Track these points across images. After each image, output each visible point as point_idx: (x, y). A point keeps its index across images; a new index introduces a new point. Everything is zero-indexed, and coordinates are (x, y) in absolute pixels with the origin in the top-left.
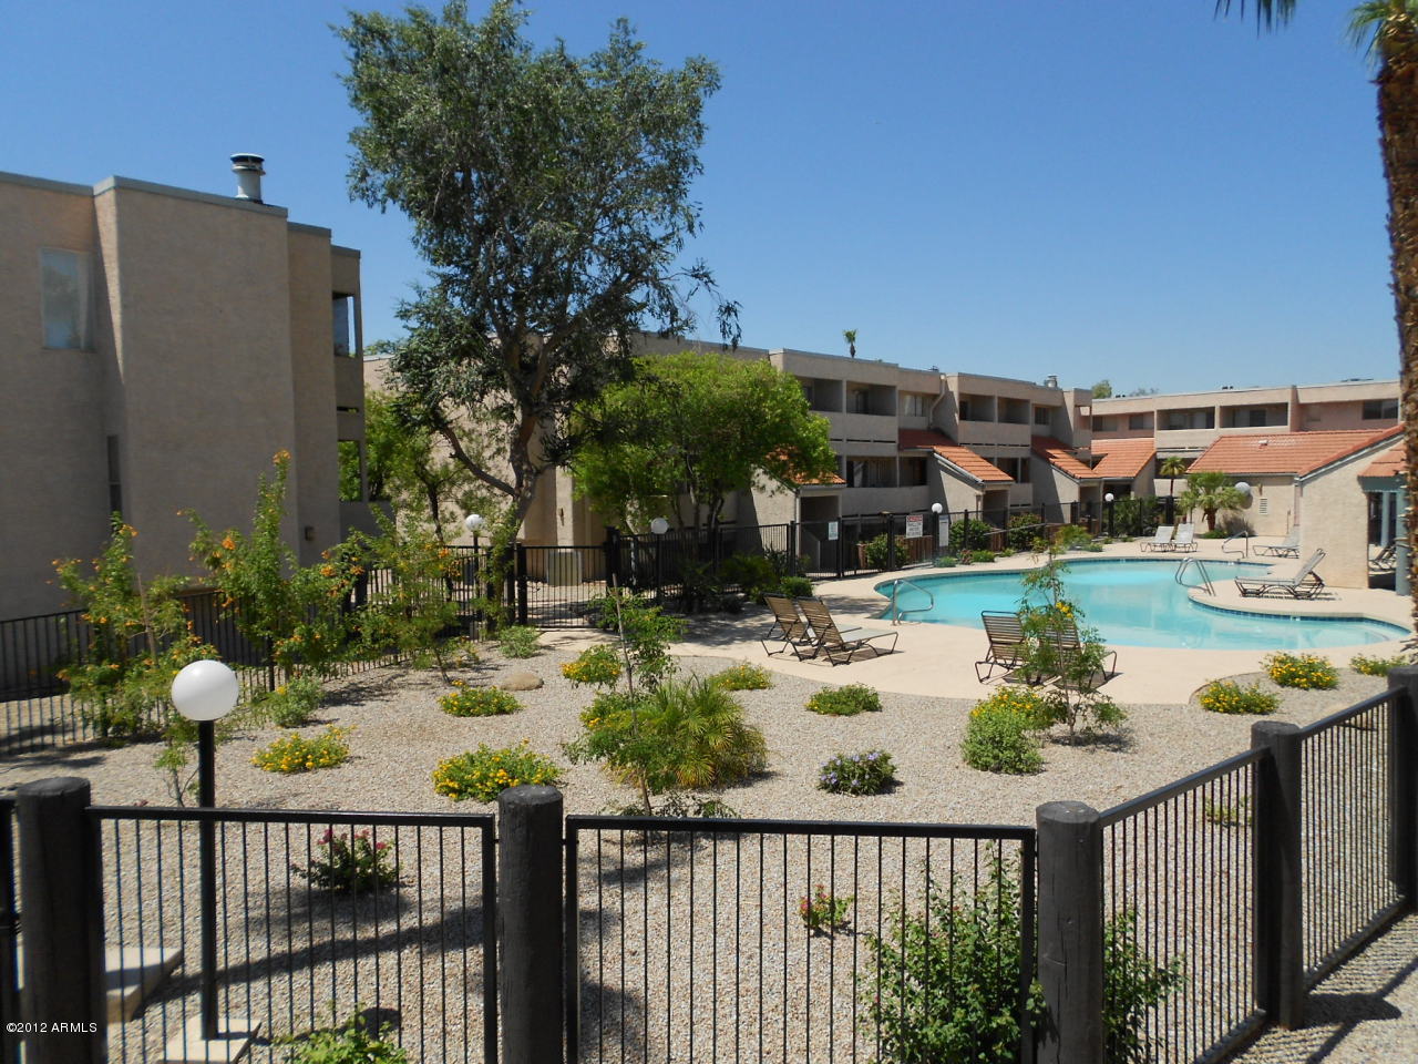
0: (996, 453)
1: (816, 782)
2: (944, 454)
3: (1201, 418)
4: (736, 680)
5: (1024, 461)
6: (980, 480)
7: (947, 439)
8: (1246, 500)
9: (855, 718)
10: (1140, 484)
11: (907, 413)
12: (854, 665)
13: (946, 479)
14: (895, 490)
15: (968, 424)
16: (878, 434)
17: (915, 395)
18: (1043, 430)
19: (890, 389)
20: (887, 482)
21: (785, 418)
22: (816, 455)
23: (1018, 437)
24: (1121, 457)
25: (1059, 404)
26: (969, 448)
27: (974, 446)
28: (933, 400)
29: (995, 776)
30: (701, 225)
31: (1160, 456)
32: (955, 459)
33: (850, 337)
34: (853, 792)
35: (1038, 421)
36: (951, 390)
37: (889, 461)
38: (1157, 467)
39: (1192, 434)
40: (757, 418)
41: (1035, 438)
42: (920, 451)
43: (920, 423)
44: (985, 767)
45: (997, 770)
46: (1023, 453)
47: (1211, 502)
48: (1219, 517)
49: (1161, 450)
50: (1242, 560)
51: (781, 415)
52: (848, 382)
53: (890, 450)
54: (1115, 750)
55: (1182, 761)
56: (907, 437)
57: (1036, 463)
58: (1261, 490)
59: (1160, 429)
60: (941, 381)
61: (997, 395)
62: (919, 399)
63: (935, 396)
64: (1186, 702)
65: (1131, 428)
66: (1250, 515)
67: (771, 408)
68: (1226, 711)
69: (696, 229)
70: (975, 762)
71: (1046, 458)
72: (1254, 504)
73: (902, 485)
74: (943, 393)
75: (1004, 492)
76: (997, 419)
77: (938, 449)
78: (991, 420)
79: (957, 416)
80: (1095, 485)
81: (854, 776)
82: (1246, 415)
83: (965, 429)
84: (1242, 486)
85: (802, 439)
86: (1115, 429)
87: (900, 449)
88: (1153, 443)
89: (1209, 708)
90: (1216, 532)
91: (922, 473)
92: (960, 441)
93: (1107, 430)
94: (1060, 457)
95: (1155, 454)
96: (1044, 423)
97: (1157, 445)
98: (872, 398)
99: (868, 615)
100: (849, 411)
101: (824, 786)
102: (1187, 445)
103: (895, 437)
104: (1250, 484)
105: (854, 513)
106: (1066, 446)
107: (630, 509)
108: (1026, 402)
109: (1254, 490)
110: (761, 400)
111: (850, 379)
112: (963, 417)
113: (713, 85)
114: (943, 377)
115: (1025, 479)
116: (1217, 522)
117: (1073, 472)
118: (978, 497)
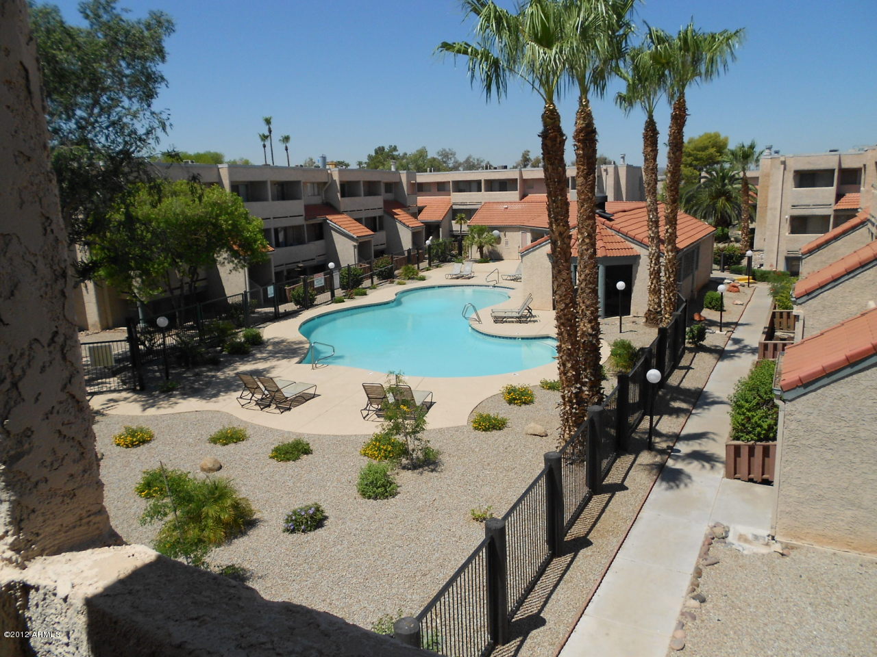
0: (363, 215)
1: (282, 528)
2: (334, 220)
3: (474, 186)
4: (226, 438)
5: (380, 217)
6: (355, 236)
7: (335, 211)
8: (498, 240)
9: (298, 462)
10: (445, 224)
11: (309, 196)
12: (293, 410)
13: (335, 236)
14: (305, 246)
15: (347, 200)
16: (292, 211)
17: (313, 183)
18: (390, 196)
19: (298, 183)
20: (300, 241)
21: (234, 225)
22: (256, 247)
23: (375, 204)
24: (434, 207)
25: (398, 181)
26: (347, 215)
27: (350, 212)
28: (324, 186)
29: (375, 502)
30: (171, 125)
31: (455, 207)
32: (340, 224)
33: (268, 121)
34: (303, 532)
35: (386, 192)
36: (334, 179)
37: (300, 227)
38: (454, 213)
39: (470, 195)
40: (216, 226)
41: (386, 202)
42: (319, 219)
43: (317, 200)
44: (369, 497)
45: (375, 498)
46: (379, 213)
47: (481, 243)
48: (485, 250)
49: (454, 204)
50: (496, 285)
51: (231, 225)
52: (271, 181)
53: (300, 221)
54: (432, 471)
55: (463, 475)
56: (310, 210)
57: (387, 218)
58: (505, 235)
59: (453, 192)
60: (328, 174)
61: (362, 180)
62: (316, 185)
63: (325, 183)
64: (466, 424)
65: (438, 190)
66: (501, 248)
67: (226, 221)
68: (484, 430)
69: (168, 129)
70: (364, 495)
71: (393, 215)
72: (502, 242)
73: (310, 241)
74: (330, 181)
75: (369, 241)
76: (362, 193)
77: (329, 217)
78: (360, 196)
79: (339, 195)
80: (420, 230)
81: (302, 524)
82: (497, 186)
83: (344, 203)
84: (496, 232)
85: (247, 238)
86: (430, 191)
87: (306, 220)
88: (450, 199)
89: (476, 428)
90: (485, 259)
91: (320, 232)
92: (342, 210)
93: (426, 191)
94: (401, 215)
95: (451, 206)
96: (390, 192)
97: (453, 201)
98: (287, 190)
99: (297, 359)
100: (273, 200)
101: (287, 530)
102: (468, 201)
103: (302, 212)
104: (500, 231)
105: (281, 263)
106: (402, 206)
107: (134, 283)
108: (380, 182)
109: (502, 234)
110: (218, 215)
111: (272, 179)
112: (343, 196)
113: (170, 28)
114: (329, 171)
115: (381, 228)
116: (484, 252)
117: (407, 224)
118: (355, 246)
